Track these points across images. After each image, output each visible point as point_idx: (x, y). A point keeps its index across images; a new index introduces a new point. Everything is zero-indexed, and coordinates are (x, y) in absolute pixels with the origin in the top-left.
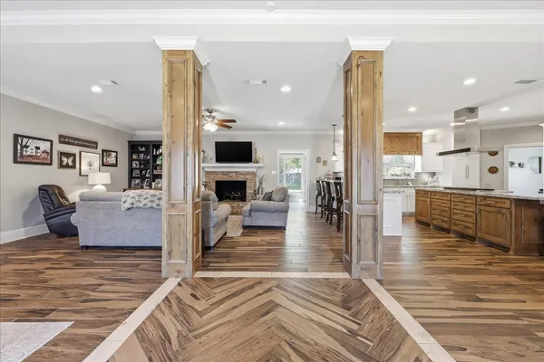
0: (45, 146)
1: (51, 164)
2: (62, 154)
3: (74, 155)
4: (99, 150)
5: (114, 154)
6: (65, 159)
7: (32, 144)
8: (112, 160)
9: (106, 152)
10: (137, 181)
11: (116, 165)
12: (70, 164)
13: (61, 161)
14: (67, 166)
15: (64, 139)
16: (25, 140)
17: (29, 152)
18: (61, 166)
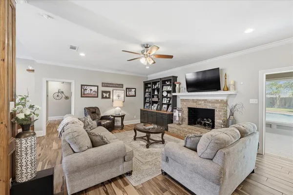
0: (95, 89)
1: (97, 97)
2: (103, 92)
3: (110, 92)
4: (124, 88)
5: (133, 90)
6: (105, 95)
7: (89, 88)
8: (132, 93)
9: (128, 89)
10: (148, 104)
11: (135, 96)
12: (108, 96)
13: (103, 95)
14: (106, 97)
15: (104, 85)
16: (85, 87)
17: (88, 92)
18: (103, 97)
